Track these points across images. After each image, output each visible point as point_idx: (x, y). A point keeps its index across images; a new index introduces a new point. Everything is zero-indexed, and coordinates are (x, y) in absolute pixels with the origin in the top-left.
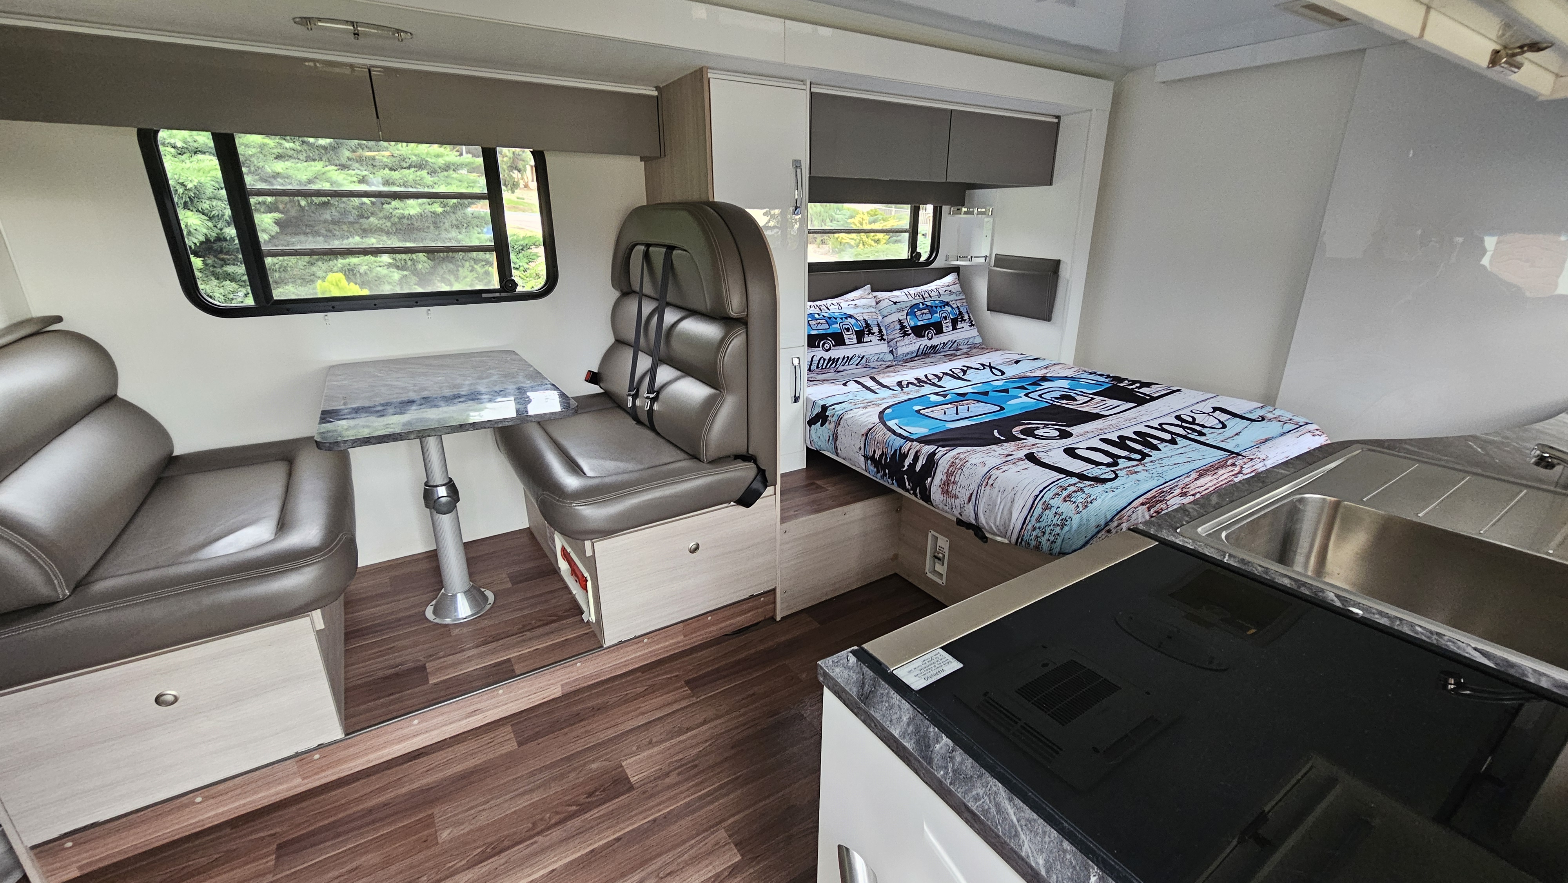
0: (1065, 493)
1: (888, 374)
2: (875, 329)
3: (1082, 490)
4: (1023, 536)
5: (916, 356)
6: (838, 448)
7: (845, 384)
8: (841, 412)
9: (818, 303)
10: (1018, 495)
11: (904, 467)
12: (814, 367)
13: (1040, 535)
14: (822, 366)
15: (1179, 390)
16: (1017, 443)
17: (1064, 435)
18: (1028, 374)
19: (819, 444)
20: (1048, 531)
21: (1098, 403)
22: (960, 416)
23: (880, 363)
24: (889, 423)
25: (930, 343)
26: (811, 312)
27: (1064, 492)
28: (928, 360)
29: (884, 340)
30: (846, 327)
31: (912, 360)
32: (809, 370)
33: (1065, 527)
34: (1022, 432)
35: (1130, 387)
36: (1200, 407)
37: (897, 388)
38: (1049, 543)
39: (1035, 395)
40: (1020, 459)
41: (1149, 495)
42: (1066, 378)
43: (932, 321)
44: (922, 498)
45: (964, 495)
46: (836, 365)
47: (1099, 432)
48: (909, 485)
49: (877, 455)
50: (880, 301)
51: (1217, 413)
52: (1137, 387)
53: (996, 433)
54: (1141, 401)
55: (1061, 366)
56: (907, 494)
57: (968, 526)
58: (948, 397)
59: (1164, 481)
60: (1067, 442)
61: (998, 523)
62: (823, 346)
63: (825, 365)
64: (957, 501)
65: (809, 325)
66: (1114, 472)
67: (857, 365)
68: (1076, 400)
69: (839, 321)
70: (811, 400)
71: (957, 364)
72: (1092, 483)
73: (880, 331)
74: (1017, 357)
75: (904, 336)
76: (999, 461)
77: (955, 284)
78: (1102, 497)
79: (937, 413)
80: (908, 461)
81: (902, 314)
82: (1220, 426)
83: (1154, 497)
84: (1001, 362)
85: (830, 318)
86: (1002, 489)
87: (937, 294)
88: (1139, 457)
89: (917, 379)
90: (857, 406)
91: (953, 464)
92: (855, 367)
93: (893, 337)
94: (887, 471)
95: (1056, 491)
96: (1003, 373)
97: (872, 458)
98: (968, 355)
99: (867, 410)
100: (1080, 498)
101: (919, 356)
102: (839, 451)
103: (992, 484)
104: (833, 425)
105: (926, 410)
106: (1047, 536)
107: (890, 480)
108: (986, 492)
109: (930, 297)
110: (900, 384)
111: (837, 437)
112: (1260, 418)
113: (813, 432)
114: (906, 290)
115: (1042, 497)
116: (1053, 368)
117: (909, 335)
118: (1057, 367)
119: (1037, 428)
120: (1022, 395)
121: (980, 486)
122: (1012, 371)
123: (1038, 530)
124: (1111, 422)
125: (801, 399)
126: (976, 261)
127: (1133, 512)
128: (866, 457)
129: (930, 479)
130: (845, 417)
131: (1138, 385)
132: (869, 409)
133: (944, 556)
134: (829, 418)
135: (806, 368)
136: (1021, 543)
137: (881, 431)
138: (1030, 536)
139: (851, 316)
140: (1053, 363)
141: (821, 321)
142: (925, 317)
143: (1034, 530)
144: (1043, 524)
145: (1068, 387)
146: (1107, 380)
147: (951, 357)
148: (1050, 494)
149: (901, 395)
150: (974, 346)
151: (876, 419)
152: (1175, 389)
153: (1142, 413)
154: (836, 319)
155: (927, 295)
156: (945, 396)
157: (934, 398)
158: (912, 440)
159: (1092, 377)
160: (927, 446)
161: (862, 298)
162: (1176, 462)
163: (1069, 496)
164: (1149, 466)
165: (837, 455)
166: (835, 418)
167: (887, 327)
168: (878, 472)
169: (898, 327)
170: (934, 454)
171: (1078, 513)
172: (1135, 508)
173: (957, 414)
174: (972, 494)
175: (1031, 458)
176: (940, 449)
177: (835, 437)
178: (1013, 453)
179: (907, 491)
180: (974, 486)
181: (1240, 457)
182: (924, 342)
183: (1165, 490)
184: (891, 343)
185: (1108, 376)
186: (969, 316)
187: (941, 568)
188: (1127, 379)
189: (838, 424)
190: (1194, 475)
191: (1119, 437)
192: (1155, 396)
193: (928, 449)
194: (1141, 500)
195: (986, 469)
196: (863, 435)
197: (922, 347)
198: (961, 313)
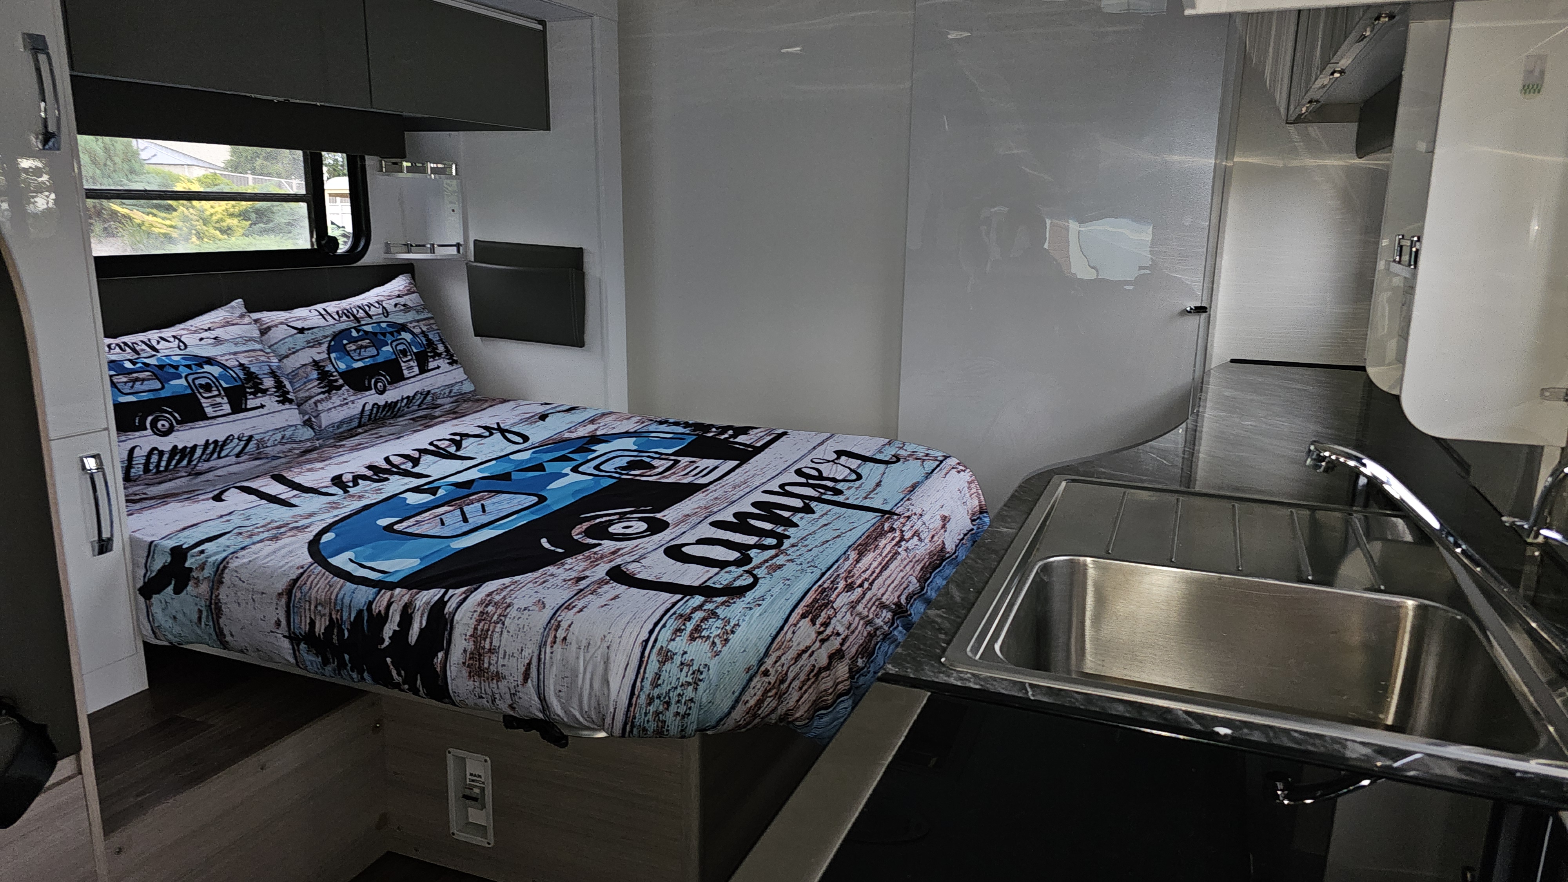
0: (690, 626)
1: (308, 466)
2: (269, 382)
3: (713, 614)
4: (634, 718)
5: (360, 426)
6: (226, 632)
7: (218, 498)
8: (220, 557)
9: (128, 339)
10: (614, 647)
11: (383, 641)
12: (137, 470)
13: (661, 708)
14: (158, 465)
15: (785, 433)
16: (587, 554)
17: (657, 527)
18: (567, 435)
19: (177, 629)
20: (674, 699)
21: (685, 467)
22: (474, 521)
23: (289, 446)
24: (336, 561)
25: (381, 400)
26: (114, 358)
27: (688, 624)
28: (383, 431)
29: (291, 401)
30: (203, 381)
31: (351, 433)
32: (127, 478)
33: (701, 684)
34: (588, 533)
35: (723, 437)
36: (819, 454)
37: (334, 490)
38: (679, 718)
39: (588, 468)
40: (601, 583)
41: (808, 600)
42: (627, 434)
43: (380, 359)
44: (430, 695)
45: (513, 669)
46: (190, 461)
47: (704, 513)
48: (399, 674)
49: (320, 627)
50: (269, 328)
51: (843, 459)
52: (731, 436)
53: (544, 542)
54: (745, 455)
55: (613, 417)
56: (395, 693)
57: (529, 724)
58: (441, 492)
59: (819, 573)
60: (664, 537)
61: (586, 708)
62: (154, 424)
63: (163, 464)
64: (503, 684)
65: (113, 384)
66: (748, 572)
67: (238, 456)
68: (654, 467)
69: (184, 371)
70: (140, 540)
71: (441, 432)
72: (725, 598)
73: (279, 385)
74: (541, 409)
75: (329, 392)
76: (567, 594)
77: (410, 292)
78: (747, 619)
79: (427, 524)
80: (389, 630)
81: (319, 350)
82: (854, 477)
83: (815, 601)
84: (517, 419)
85: (161, 367)
86: (584, 643)
87: (380, 311)
88: (773, 541)
89: (370, 467)
90: (256, 538)
91: (483, 617)
92: (233, 459)
93: (307, 394)
94: (347, 657)
95: (675, 626)
96: (526, 439)
97: (310, 638)
98: (455, 414)
99: (281, 543)
100: (714, 628)
101: (365, 425)
102: (228, 638)
103: (565, 639)
104: (204, 588)
105: (405, 524)
106: (673, 708)
107: (354, 675)
108: (555, 656)
109: (370, 316)
110: (337, 481)
111: (219, 609)
112: (894, 459)
113: (156, 609)
114: (319, 307)
115: (656, 641)
116: (602, 422)
117: (339, 388)
118: (608, 419)
119: (611, 523)
120: (567, 470)
121: (542, 645)
122: (538, 433)
123: (657, 702)
124: (715, 495)
125: (117, 544)
126: (441, 252)
127: (794, 633)
128: (294, 639)
129: (440, 655)
130: (233, 564)
131: (731, 432)
132: (284, 541)
133: (483, 790)
134: (194, 574)
135: (120, 476)
136: (631, 731)
137: (320, 581)
138: (646, 714)
139: (210, 361)
140: (599, 412)
141: (142, 375)
142: (364, 353)
143: (649, 704)
144: (665, 688)
145: (635, 448)
146: (687, 431)
147: (427, 421)
148: (666, 634)
149: (346, 503)
150: (463, 398)
151: (306, 558)
152: (780, 431)
153: (752, 472)
154: (176, 367)
155: (361, 314)
156: (433, 491)
157: (413, 499)
158: (391, 586)
159: (663, 428)
160: (425, 592)
161: (228, 324)
162: (823, 539)
163: (697, 629)
164: (793, 553)
165: (225, 645)
166: (208, 572)
167: (293, 376)
168: (325, 662)
169: (315, 374)
170: (441, 603)
171: (717, 654)
172: (795, 625)
173: (465, 520)
174: (529, 664)
175: (618, 575)
176: (451, 592)
177: (214, 609)
178: (587, 573)
179: (397, 686)
180: (530, 650)
181: (895, 517)
182: (371, 398)
183: (825, 586)
184: (306, 406)
185: (686, 425)
186: (446, 347)
187: (477, 816)
188: (713, 426)
189: (217, 579)
190: (853, 555)
191: (735, 515)
192: (759, 444)
193: (428, 597)
194: (799, 610)
195: (547, 613)
196: (280, 594)
197: (368, 407)
198: (430, 343)
